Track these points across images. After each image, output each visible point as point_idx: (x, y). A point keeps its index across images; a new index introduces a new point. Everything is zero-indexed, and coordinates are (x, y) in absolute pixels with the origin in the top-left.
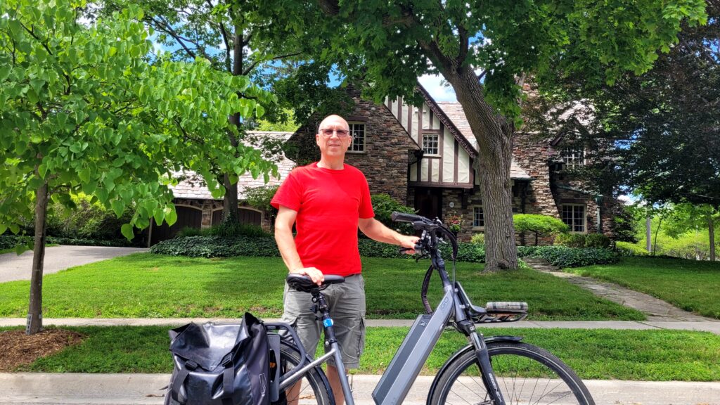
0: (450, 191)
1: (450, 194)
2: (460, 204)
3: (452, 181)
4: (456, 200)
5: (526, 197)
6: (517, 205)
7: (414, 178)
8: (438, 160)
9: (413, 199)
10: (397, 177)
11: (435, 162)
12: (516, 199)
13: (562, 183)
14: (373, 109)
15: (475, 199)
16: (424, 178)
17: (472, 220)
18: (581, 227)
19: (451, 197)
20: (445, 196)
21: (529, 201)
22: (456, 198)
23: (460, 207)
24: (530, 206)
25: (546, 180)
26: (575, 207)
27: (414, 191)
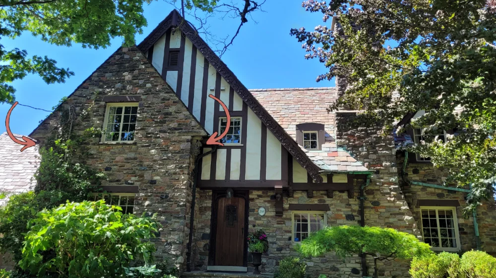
0: (260, 193)
1: (259, 196)
2: (274, 209)
3: (258, 178)
4: (268, 205)
5: (365, 199)
6: (353, 211)
7: (206, 175)
8: (239, 150)
9: (210, 205)
10: (175, 174)
11: (236, 154)
12: (352, 201)
13: (417, 178)
14: (149, 85)
15: (293, 202)
16: (220, 175)
17: (290, 232)
18: (451, 241)
19: (261, 200)
20: (253, 200)
21: (370, 205)
22: (268, 202)
23: (273, 214)
24: (373, 212)
25: (392, 173)
26: (439, 212)
27: (211, 193)
